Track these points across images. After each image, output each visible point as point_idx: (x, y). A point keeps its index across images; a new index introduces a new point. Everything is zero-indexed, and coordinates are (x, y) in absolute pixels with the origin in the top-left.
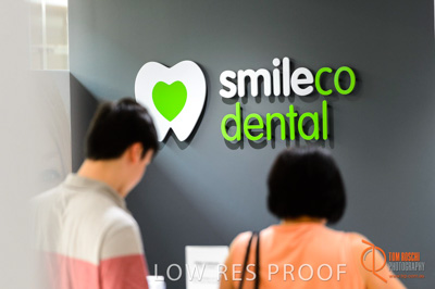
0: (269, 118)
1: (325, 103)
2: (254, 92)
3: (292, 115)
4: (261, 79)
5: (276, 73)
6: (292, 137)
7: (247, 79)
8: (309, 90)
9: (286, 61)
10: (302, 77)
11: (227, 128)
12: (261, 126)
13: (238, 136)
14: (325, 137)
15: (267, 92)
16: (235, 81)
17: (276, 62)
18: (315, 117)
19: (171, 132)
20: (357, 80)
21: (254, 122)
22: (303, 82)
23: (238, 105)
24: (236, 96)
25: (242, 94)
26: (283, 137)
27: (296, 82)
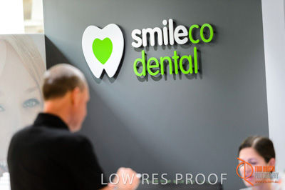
0: (162, 60)
1: (195, 49)
2: (152, 43)
3: (175, 58)
4: (156, 34)
5: (165, 29)
6: (177, 72)
7: (148, 35)
8: (185, 40)
9: (171, 21)
10: (181, 31)
11: (138, 68)
12: (157, 66)
13: (144, 73)
14: (196, 72)
15: (160, 43)
16: (140, 36)
17: (165, 22)
18: (189, 59)
19: (104, 72)
20: (214, 32)
21: (153, 63)
22: (181, 35)
23: (143, 52)
24: (142, 47)
25: (145, 45)
26: (171, 73)
27: (177, 35)
